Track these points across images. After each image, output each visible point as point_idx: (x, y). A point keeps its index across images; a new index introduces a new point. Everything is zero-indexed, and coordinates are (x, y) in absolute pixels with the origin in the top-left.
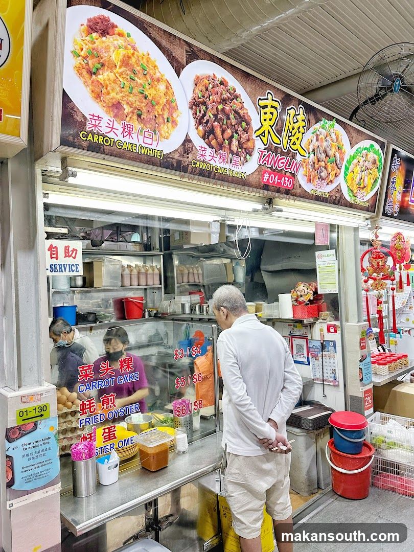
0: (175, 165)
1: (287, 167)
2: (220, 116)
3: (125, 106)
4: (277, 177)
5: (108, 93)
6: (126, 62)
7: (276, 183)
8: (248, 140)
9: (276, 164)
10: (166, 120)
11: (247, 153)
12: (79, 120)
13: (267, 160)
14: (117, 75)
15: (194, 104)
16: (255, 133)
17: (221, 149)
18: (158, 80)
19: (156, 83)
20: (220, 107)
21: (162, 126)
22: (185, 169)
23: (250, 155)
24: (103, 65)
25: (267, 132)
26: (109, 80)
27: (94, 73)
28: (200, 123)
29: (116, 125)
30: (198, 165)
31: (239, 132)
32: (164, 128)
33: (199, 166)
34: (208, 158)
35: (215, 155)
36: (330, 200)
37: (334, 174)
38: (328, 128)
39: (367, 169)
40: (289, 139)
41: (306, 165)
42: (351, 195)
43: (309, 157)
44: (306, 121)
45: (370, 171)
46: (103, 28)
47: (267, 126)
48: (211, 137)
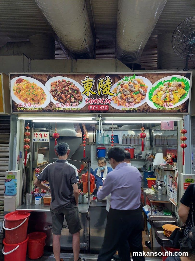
0: (47, 111)
1: (102, 102)
2: (64, 92)
3: (28, 99)
4: (97, 107)
5: (23, 97)
6: (27, 87)
7: (97, 109)
8: (79, 96)
9: (96, 102)
10: (42, 99)
11: (79, 101)
12: (16, 105)
13: (90, 101)
14: (25, 91)
15: (52, 91)
16: (82, 93)
17: (66, 102)
18: (38, 89)
19: (37, 90)
20: (63, 89)
22: (51, 111)
23: (81, 101)
24: (21, 90)
25: (88, 92)
26: (23, 93)
27: (19, 93)
28: (55, 96)
29: (26, 104)
30: (56, 109)
31: (74, 95)
32: (42, 101)
34: (60, 106)
35: (63, 105)
36: (139, 111)
37: (139, 99)
38: (129, 80)
39: (172, 91)
40: (101, 91)
41: (116, 99)
42: (158, 106)
43: (117, 95)
44: (111, 81)
45: (175, 91)
46: (20, 81)
47: (88, 89)
48: (60, 100)
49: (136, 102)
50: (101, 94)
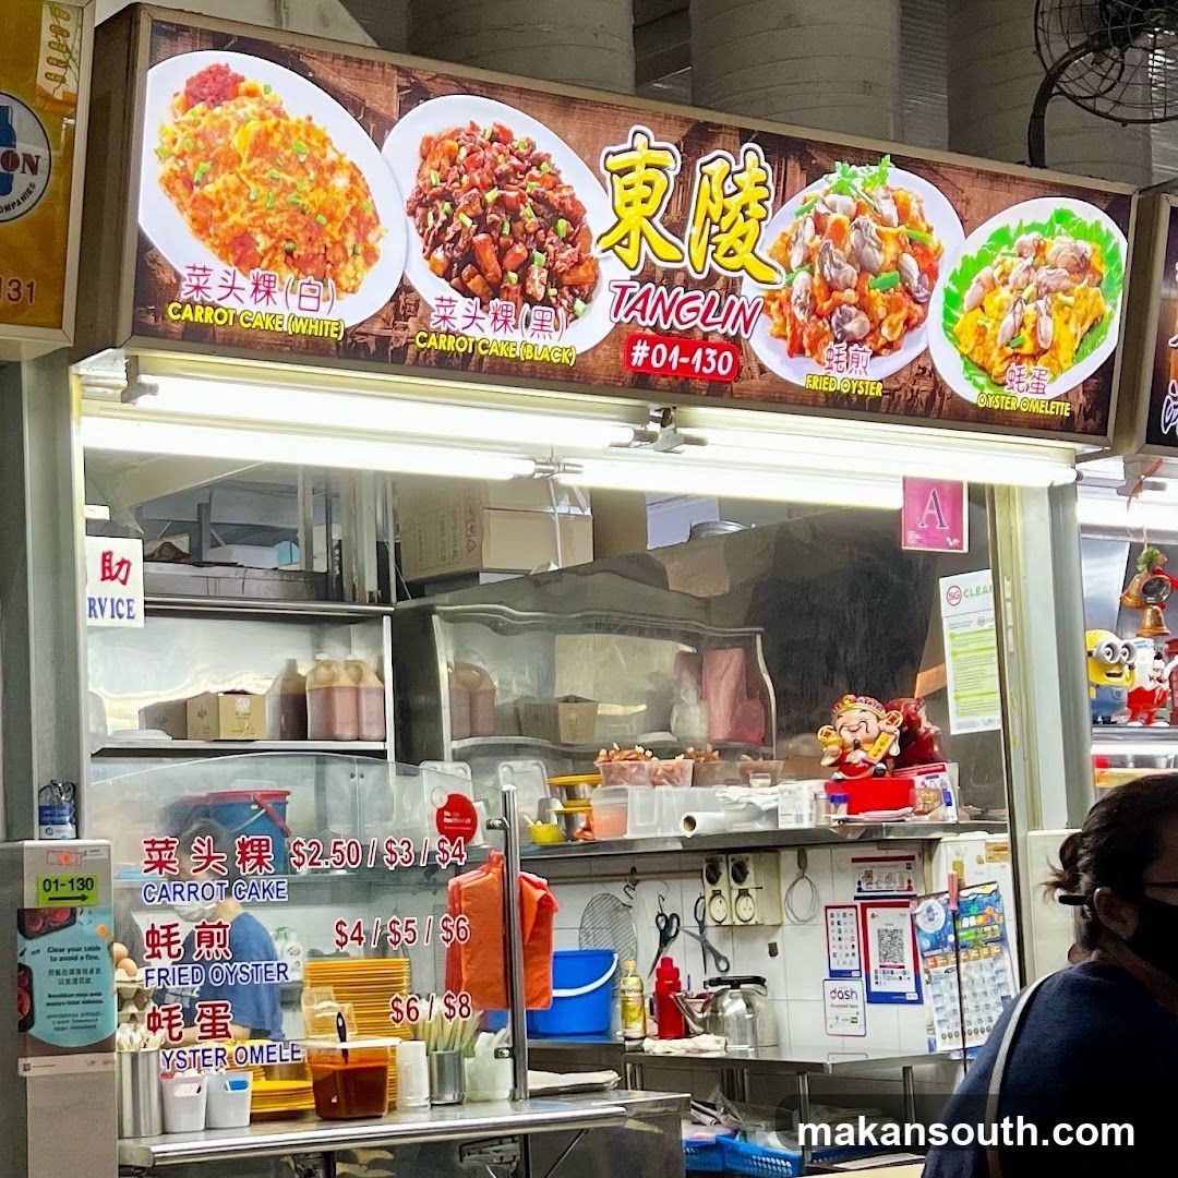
0: (373, 348)
1: (710, 319)
2: (492, 217)
3: (258, 239)
4: (676, 351)
5: (225, 217)
6: (261, 146)
7: (674, 366)
8: (579, 263)
9: (672, 316)
10: (350, 252)
11: (575, 296)
12: (167, 280)
13: (639, 306)
14: (243, 177)
15: (420, 203)
16: (598, 241)
17: (497, 295)
18: (333, 168)
19: (327, 175)
20: (491, 196)
21: (341, 265)
22: (400, 357)
23: (586, 300)
24: (215, 164)
25: (635, 236)
26: (227, 190)
27: (198, 184)
28: (437, 242)
29: (241, 280)
30: (432, 342)
31: (551, 248)
32: (346, 272)
33: (435, 344)
34: (459, 323)
35: (480, 313)
36: (890, 402)
37: (898, 324)
38: (860, 188)
39: (1048, 291)
40: (709, 243)
41: (781, 306)
42: (982, 380)
43: (790, 284)
44: (770, 183)
45: (1061, 296)
46: (215, 89)
47: (634, 219)
48: (465, 272)
49: (881, 342)
50: (710, 261)
